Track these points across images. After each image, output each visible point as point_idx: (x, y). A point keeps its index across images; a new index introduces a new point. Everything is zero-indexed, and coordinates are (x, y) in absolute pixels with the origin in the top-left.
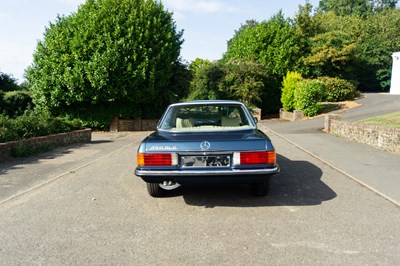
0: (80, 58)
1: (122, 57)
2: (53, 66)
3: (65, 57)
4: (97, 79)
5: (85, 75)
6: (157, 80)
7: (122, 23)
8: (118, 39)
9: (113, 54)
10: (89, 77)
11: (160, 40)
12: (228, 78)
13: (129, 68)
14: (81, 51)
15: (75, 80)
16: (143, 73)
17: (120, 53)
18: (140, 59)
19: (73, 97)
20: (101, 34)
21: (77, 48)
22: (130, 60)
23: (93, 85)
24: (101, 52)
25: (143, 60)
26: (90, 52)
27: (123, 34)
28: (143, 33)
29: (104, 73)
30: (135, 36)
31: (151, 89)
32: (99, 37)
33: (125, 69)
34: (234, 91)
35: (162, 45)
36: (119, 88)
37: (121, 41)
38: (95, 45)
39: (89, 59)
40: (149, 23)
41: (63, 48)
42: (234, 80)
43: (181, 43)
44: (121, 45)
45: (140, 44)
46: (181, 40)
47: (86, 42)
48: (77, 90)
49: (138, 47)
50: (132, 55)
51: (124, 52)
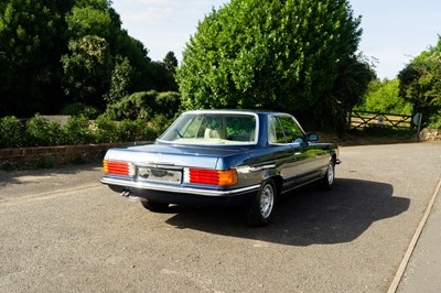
0: (225, 56)
1: (272, 53)
2: (198, 65)
3: (210, 54)
4: (242, 80)
5: (230, 75)
6: (315, 82)
7: (275, 12)
8: (269, 32)
9: (261, 50)
10: (234, 78)
11: (322, 31)
12: (425, 80)
13: (279, 68)
14: (228, 47)
15: (219, 81)
16: (297, 74)
17: (270, 48)
18: (294, 56)
19: (218, 100)
20: (250, 27)
21: (223, 44)
22: (282, 58)
23: (238, 87)
24: (248, 48)
25: (297, 57)
26: (237, 48)
27: (275, 25)
28: (301, 24)
29: (250, 73)
30: (289, 28)
31: (307, 93)
32: (247, 30)
33: (274, 69)
34: (430, 98)
35: (325, 38)
36: (267, 91)
37: (272, 35)
38: (243, 40)
39: (235, 57)
40: (310, 10)
41: (210, 45)
42: (432, 84)
43: (359, 33)
44: (271, 40)
45: (294, 37)
46: (357, 30)
47: (234, 37)
48: (221, 92)
49: (292, 41)
50: (283, 51)
51: (274, 48)
